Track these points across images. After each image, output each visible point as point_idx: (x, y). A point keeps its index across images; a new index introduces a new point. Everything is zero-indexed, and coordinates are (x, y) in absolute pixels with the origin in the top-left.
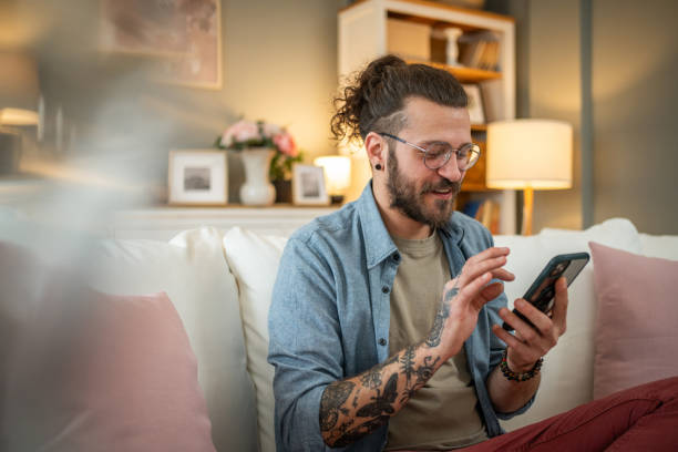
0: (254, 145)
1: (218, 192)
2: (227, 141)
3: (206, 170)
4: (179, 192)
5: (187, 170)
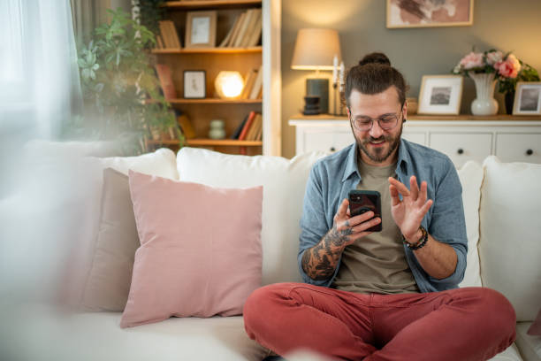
0: (478, 71)
1: (453, 107)
2: (457, 69)
3: (448, 89)
4: (426, 105)
5: (434, 89)
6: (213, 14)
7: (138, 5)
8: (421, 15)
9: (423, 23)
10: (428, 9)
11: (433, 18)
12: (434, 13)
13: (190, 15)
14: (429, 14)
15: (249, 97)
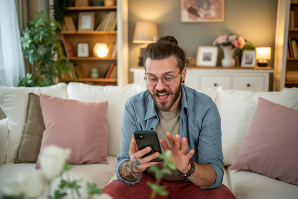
0: (225, 45)
1: (213, 62)
2: (214, 44)
3: (211, 54)
4: (200, 61)
5: (205, 54)
6: (93, 14)
7: (53, 9)
8: (198, 16)
9: (199, 20)
10: (201, 13)
11: (204, 18)
12: (205, 15)
13: (80, 14)
14: (202, 15)
15: (111, 57)
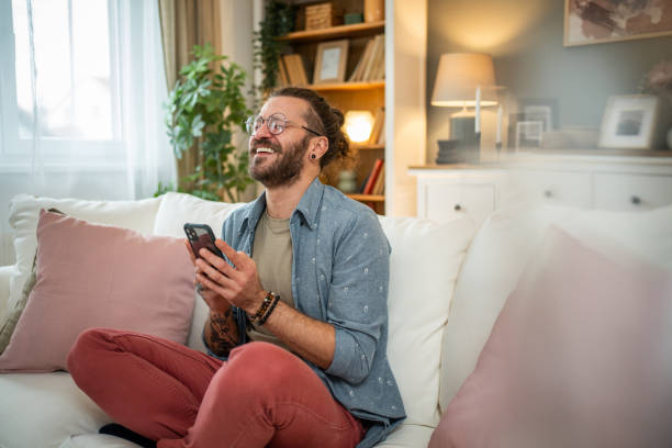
1: (644, 138)
4: (610, 137)
5: (623, 116)
6: (345, 44)
7: (260, 40)
8: (612, 26)
9: (615, 36)
10: (622, 17)
11: (629, 29)
12: (629, 21)
13: (321, 47)
14: (622, 23)
15: (377, 142)
